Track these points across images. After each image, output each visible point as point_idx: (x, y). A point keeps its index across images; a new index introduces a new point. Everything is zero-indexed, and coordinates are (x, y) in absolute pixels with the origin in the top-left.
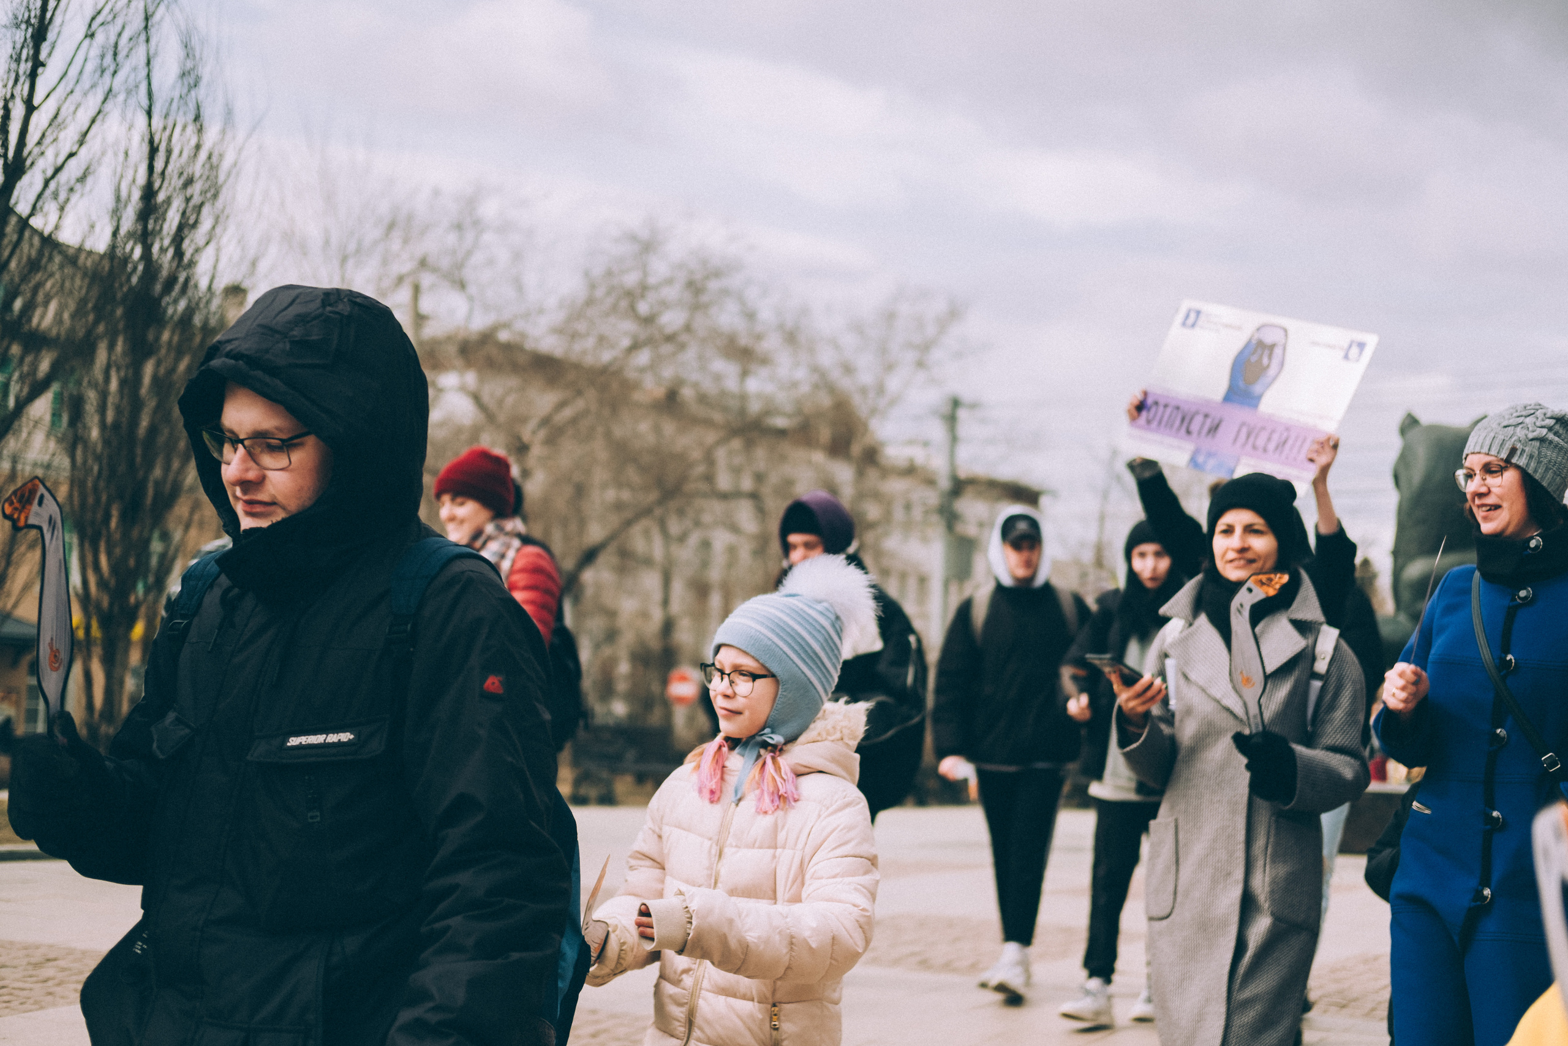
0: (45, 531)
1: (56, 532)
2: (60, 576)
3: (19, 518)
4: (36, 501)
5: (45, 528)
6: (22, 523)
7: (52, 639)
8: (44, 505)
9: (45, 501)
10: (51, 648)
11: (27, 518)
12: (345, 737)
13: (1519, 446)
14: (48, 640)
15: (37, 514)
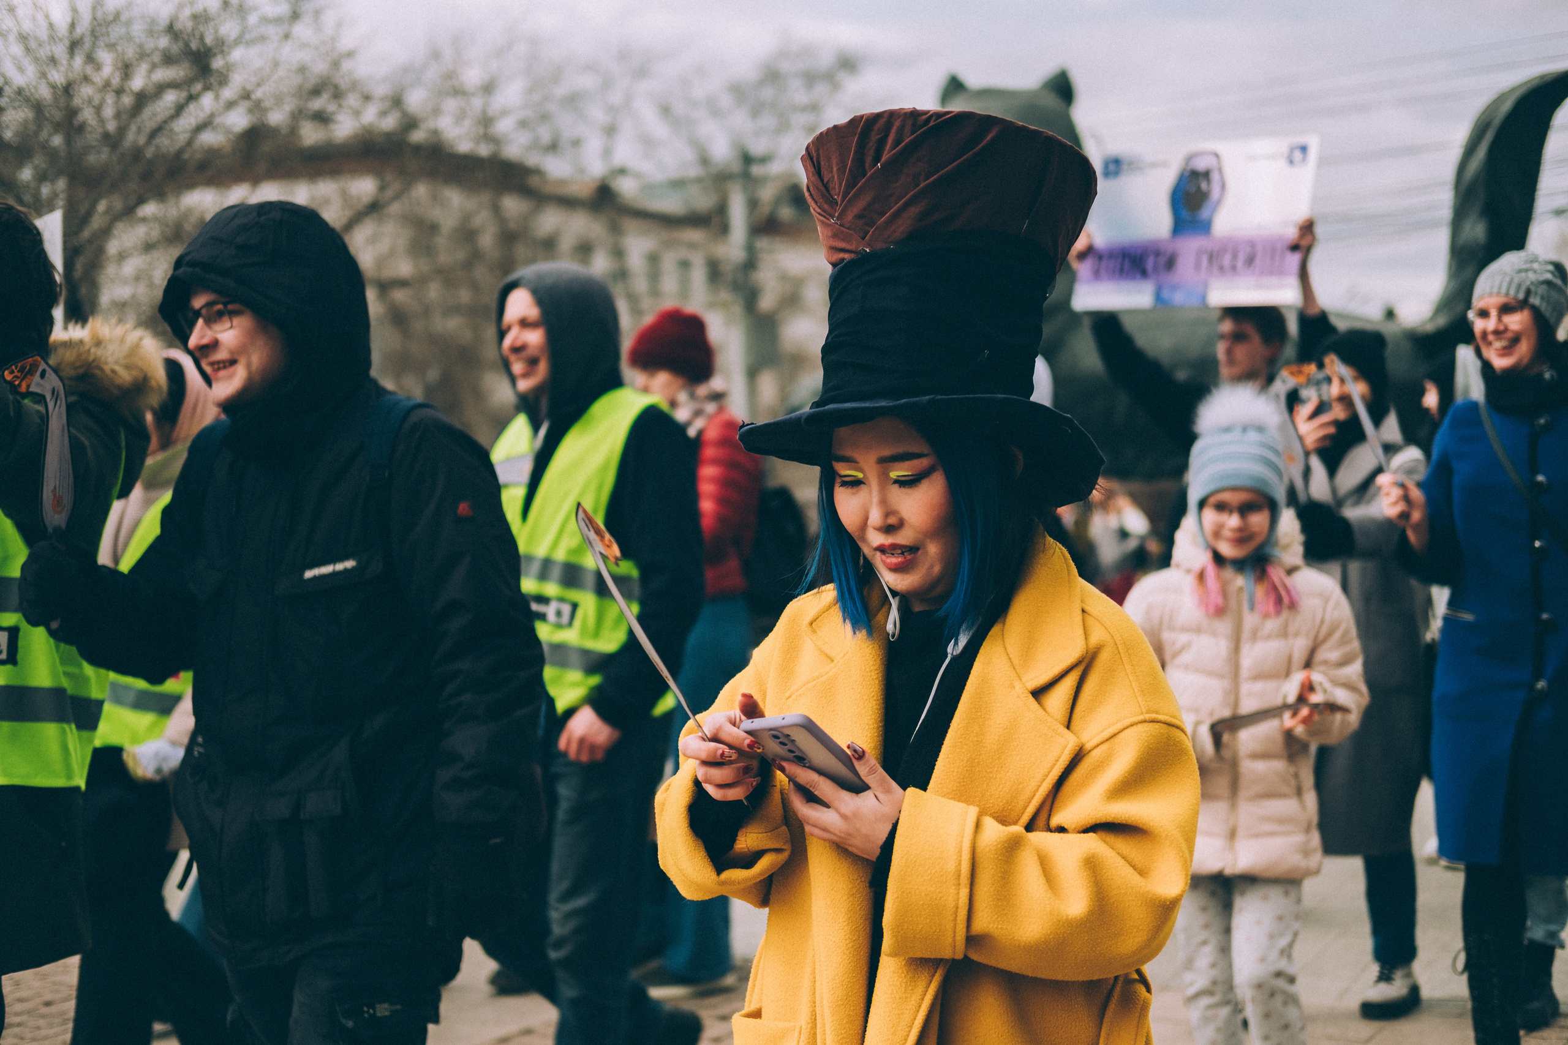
0: (48, 400)
1: (58, 402)
2: (63, 436)
3: (20, 385)
4: (38, 373)
5: (48, 397)
6: (23, 389)
7: (55, 487)
8: (46, 378)
9: (47, 375)
10: (55, 495)
11: (28, 386)
12: (350, 564)
13: (1533, 288)
14: (51, 487)
15: (38, 384)
